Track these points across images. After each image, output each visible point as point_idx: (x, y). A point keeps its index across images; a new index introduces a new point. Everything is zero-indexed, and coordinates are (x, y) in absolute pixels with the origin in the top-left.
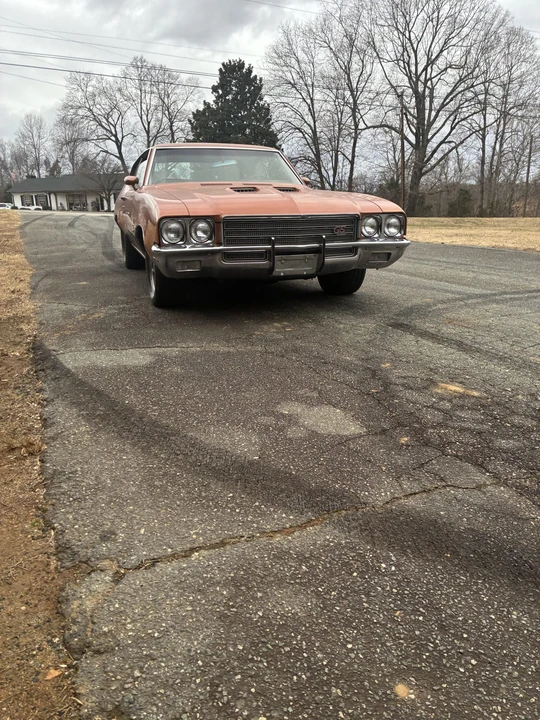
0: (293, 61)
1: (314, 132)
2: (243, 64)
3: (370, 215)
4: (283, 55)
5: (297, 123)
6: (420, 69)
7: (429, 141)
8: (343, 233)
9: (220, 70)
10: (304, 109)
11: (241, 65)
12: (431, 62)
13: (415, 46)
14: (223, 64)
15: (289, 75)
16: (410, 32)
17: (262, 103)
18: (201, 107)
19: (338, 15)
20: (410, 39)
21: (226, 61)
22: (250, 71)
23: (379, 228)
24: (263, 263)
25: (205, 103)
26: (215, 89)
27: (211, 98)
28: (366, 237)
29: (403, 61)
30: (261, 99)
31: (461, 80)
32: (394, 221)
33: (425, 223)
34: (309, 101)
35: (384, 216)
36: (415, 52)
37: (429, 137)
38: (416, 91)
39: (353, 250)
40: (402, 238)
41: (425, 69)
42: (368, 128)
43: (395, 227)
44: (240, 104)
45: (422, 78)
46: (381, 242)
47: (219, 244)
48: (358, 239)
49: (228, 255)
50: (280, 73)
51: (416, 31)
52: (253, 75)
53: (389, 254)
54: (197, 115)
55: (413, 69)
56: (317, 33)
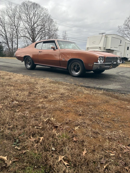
6: (33, 25)
7: (35, 41)
16: (29, 16)
19: (10, 9)
20: (29, 17)
31: (41, 28)
36: (31, 21)
42: (21, 37)
51: (31, 16)
55: (31, 24)
56: (5, 12)
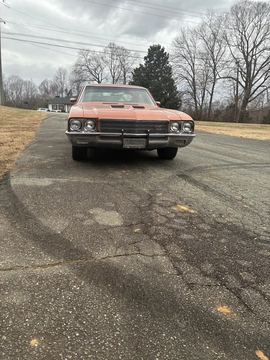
0: (185, 45)
1: (194, 79)
2: (160, 47)
3: (175, 121)
4: (180, 43)
5: (185, 75)
6: (250, 50)
7: (252, 85)
8: (160, 130)
9: (149, 49)
10: (189, 68)
11: (159, 47)
12: (256, 46)
13: (247, 38)
14: (150, 47)
15: (183, 52)
16: (245, 32)
17: (168, 65)
18: (138, 67)
19: (209, 24)
20: (245, 36)
21: (152, 45)
22: (163, 50)
23: (180, 128)
24: (118, 142)
25: (140, 65)
26: (145, 58)
27: (143, 62)
28: (173, 132)
29: (241, 46)
30: (168, 63)
32: (188, 124)
33: (245, 126)
34: (192, 65)
35: (182, 122)
36: (247, 42)
37: (253, 83)
38: (246, 60)
39: (165, 138)
40: (192, 133)
41: (252, 50)
42: (220, 78)
43: (189, 127)
44: (157, 66)
45: (251, 54)
46: (180, 134)
47: (98, 132)
48: (168, 133)
49: (102, 137)
50: (179, 51)
51: (248, 31)
52: (165, 52)
53: (185, 141)
54: (136, 70)
55: (246, 50)
56: (199, 33)
